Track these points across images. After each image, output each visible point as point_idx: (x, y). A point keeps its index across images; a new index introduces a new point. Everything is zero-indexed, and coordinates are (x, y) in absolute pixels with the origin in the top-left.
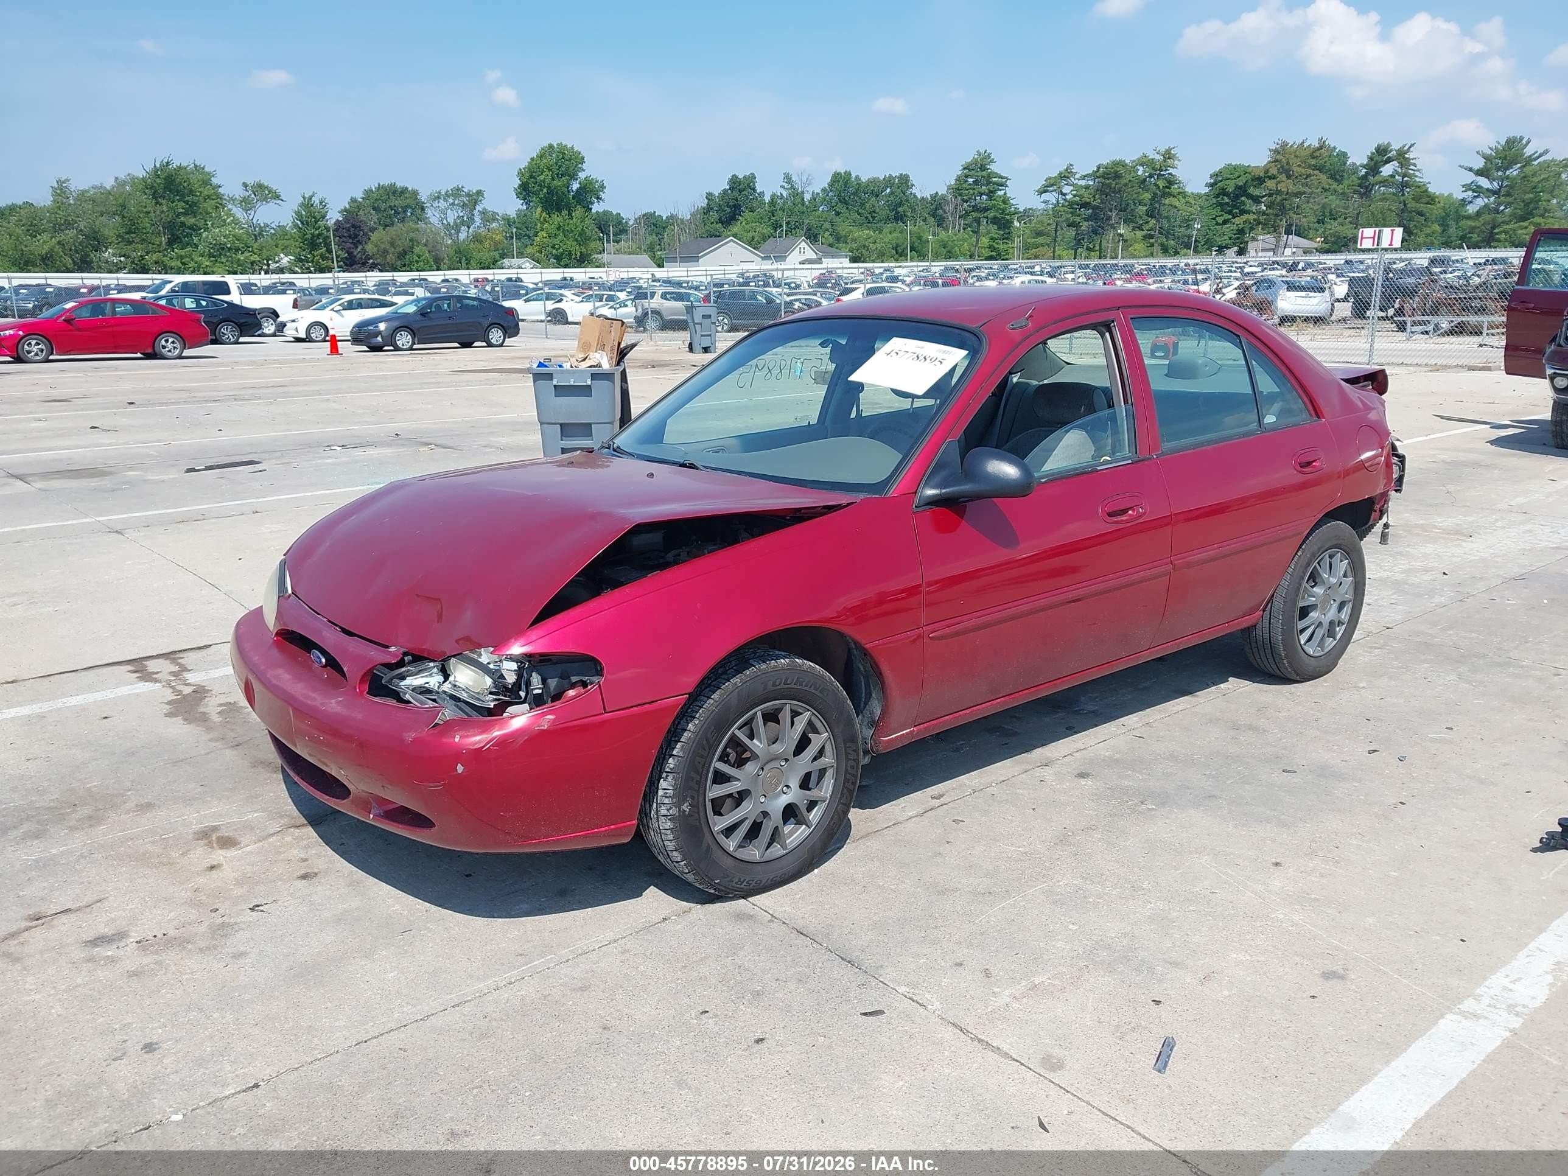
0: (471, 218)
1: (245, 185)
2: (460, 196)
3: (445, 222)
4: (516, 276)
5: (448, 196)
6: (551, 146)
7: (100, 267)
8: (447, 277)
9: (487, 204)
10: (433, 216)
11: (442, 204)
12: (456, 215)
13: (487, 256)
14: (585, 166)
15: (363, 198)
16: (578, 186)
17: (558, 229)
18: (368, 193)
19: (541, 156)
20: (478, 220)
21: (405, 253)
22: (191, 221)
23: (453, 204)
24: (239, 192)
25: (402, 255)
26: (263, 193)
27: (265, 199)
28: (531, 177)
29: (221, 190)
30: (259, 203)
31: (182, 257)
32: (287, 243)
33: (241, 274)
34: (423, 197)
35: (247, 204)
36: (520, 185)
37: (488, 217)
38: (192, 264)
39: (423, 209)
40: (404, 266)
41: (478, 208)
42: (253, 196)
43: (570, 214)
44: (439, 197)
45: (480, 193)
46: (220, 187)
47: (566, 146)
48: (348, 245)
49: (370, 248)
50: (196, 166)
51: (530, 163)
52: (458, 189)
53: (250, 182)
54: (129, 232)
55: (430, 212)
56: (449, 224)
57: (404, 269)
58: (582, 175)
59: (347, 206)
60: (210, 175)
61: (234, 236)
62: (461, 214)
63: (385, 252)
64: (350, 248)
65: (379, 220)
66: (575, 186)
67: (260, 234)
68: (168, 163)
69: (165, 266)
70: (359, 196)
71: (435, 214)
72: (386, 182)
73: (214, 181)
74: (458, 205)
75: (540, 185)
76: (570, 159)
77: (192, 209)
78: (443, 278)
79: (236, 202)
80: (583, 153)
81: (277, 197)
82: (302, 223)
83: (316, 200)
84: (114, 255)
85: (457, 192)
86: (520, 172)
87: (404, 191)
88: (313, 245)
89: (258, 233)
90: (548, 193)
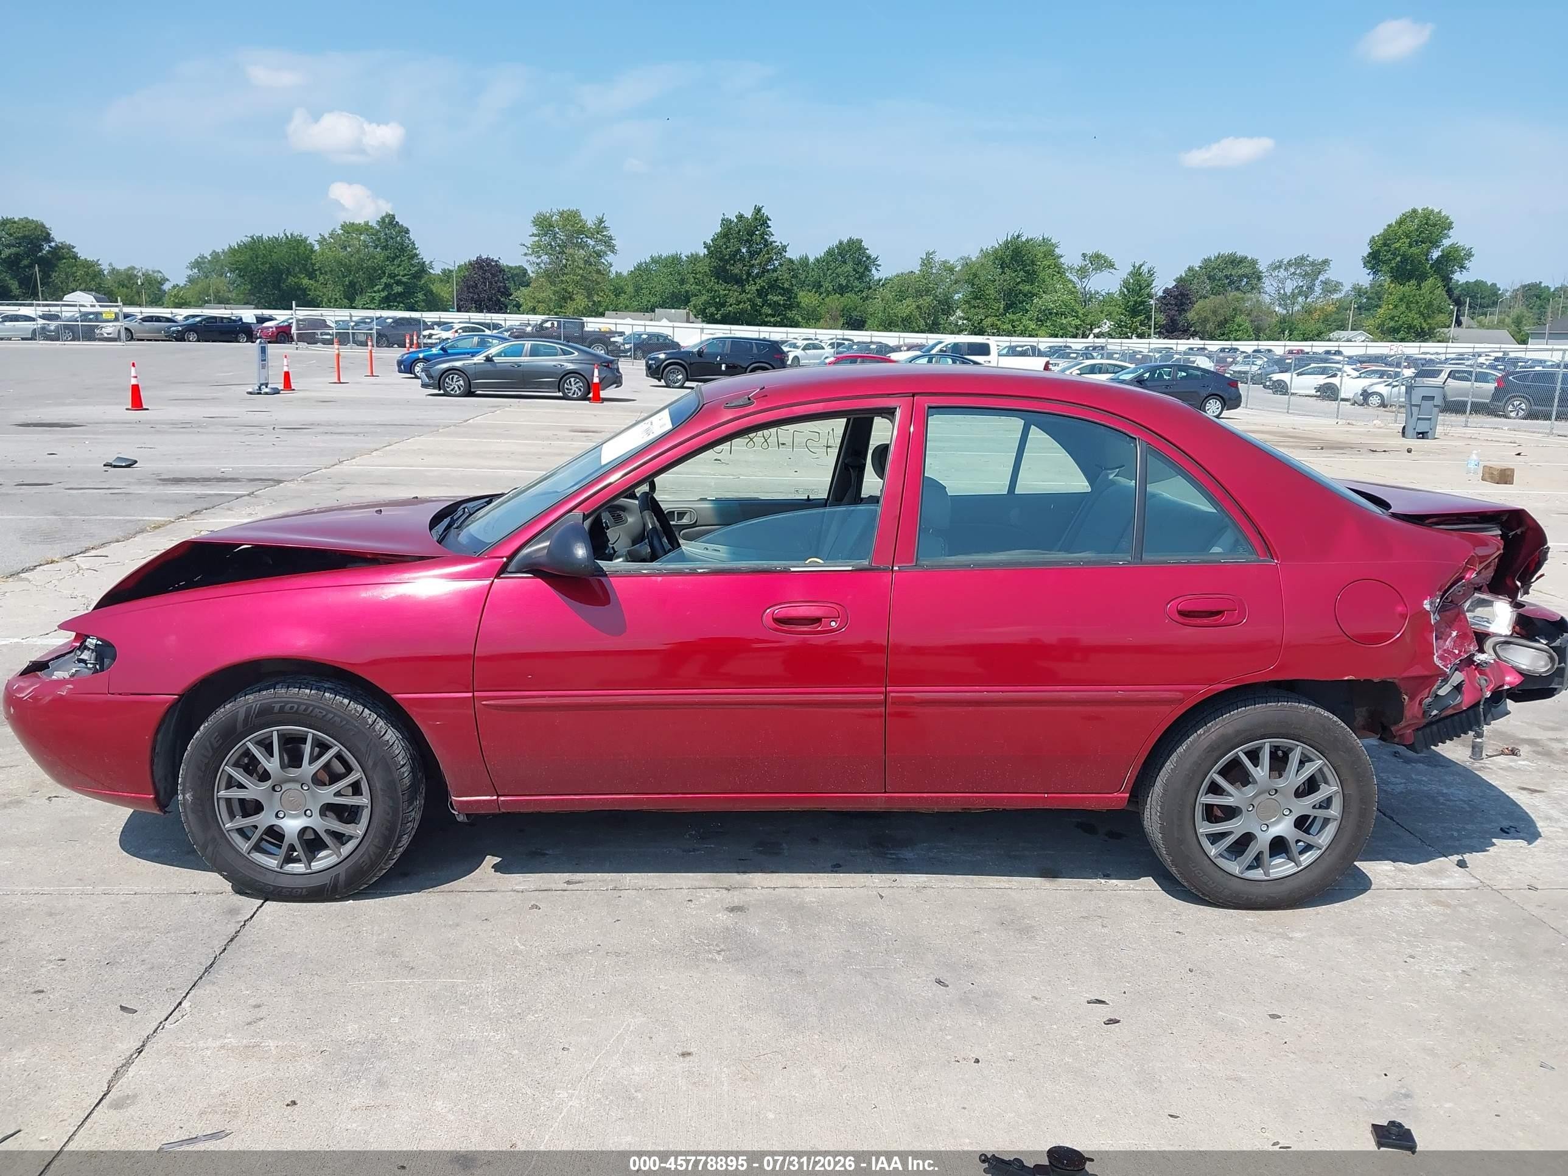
0: (1311, 288)
1: (1084, 255)
2: (1304, 265)
3: (1282, 292)
4: (1337, 349)
5: (1290, 266)
6: (1414, 211)
7: (945, 328)
8: (1260, 347)
9: (1331, 274)
10: (1269, 286)
11: (1282, 273)
12: (1296, 284)
13: (1312, 326)
14: (1451, 233)
15: (1200, 267)
16: (1440, 254)
17: (1401, 300)
18: (1207, 261)
19: (1400, 223)
20: (1318, 290)
21: (1226, 321)
22: (1026, 288)
23: (1294, 274)
24: (1078, 262)
25: (1222, 324)
26: (1100, 262)
27: (1099, 269)
28: (1385, 245)
29: (1062, 260)
30: (1094, 272)
31: (1013, 321)
32: (1111, 309)
33: (1062, 337)
34: (1262, 267)
35: (1083, 273)
36: (1370, 253)
37: (1331, 287)
38: (1021, 327)
39: (1259, 278)
40: (1223, 334)
41: (1321, 278)
42: (1090, 265)
43: (1419, 284)
44: (1280, 267)
45: (1326, 262)
46: (1061, 256)
47: (1432, 211)
48: (1173, 312)
49: (1191, 315)
50: (1044, 239)
51: (1385, 230)
52: (1303, 258)
53: (1089, 252)
54: (976, 298)
55: (1267, 281)
56: (1285, 294)
57: (1222, 338)
58: (1446, 242)
59: (1184, 275)
60: (1055, 246)
61: (1062, 301)
62: (1301, 284)
63: (1205, 321)
64: (1174, 315)
65: (1212, 289)
66: (1436, 254)
67: (1089, 300)
68: (1018, 236)
69: (998, 329)
70: (1197, 264)
71: (1273, 283)
72: (1226, 251)
73: (1058, 251)
74: (1300, 275)
75: (1394, 254)
76: (1435, 225)
77: (1031, 277)
78: (1256, 348)
79: (1073, 271)
80: (1452, 218)
81: (1111, 266)
82: (1128, 290)
83: (1145, 269)
84: (960, 318)
85: (1300, 262)
86: (1373, 240)
87: (1243, 260)
88: (1134, 312)
89: (1088, 298)
90: (1401, 262)
